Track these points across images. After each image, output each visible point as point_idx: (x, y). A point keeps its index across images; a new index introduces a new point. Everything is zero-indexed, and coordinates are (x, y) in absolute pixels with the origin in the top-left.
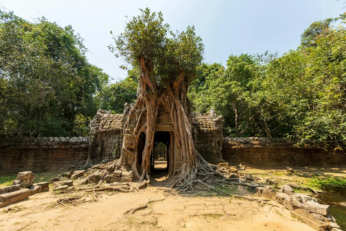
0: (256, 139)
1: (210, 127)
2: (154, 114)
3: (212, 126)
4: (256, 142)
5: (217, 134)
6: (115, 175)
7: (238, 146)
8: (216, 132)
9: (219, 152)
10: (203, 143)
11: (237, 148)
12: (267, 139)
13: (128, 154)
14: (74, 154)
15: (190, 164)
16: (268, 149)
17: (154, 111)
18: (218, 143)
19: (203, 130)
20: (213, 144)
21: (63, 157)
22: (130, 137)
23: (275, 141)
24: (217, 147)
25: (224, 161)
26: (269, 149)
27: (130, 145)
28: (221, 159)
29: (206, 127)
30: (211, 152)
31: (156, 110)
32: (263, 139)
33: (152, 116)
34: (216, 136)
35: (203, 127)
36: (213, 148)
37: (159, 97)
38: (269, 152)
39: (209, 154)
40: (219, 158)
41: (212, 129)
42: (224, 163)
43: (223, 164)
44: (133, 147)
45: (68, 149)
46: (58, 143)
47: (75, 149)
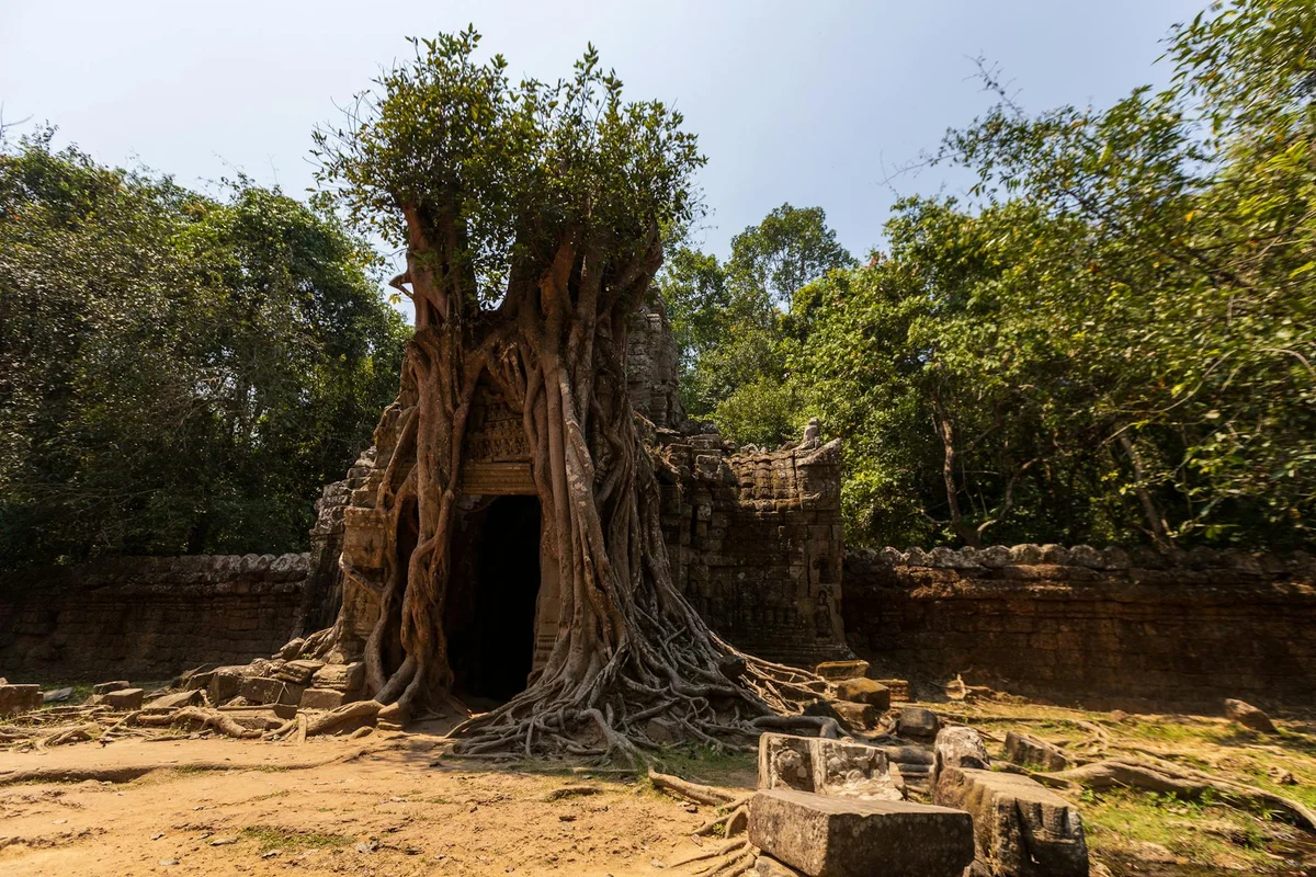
0: (1047, 555)
1: (782, 496)
2: (449, 417)
3: (792, 490)
4: (1042, 566)
5: (815, 522)
6: (285, 676)
7: (944, 589)
8: (811, 516)
9: (823, 608)
10: (747, 564)
11: (939, 599)
12: (1106, 555)
13: (357, 591)
14: (275, 617)
15: (586, 632)
16: (1112, 601)
17: (449, 407)
18: (823, 564)
19: (753, 509)
20: (795, 572)
21: (243, 627)
22: (365, 517)
23: (1158, 563)
24: (816, 587)
25: (852, 655)
26: (1124, 604)
27: (363, 554)
28: (838, 641)
29: (764, 497)
30: (787, 610)
31: (462, 401)
32: (1082, 551)
33: (440, 425)
34: (810, 535)
35: (749, 496)
36: (794, 587)
37: (471, 350)
38: (1126, 618)
39: (775, 617)
40: (828, 636)
41: (790, 502)
42: (844, 664)
43: (838, 668)
44: (376, 562)
45: (258, 596)
46: (234, 576)
47: (279, 595)
